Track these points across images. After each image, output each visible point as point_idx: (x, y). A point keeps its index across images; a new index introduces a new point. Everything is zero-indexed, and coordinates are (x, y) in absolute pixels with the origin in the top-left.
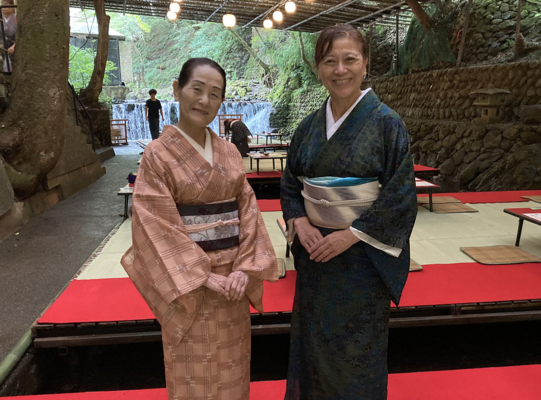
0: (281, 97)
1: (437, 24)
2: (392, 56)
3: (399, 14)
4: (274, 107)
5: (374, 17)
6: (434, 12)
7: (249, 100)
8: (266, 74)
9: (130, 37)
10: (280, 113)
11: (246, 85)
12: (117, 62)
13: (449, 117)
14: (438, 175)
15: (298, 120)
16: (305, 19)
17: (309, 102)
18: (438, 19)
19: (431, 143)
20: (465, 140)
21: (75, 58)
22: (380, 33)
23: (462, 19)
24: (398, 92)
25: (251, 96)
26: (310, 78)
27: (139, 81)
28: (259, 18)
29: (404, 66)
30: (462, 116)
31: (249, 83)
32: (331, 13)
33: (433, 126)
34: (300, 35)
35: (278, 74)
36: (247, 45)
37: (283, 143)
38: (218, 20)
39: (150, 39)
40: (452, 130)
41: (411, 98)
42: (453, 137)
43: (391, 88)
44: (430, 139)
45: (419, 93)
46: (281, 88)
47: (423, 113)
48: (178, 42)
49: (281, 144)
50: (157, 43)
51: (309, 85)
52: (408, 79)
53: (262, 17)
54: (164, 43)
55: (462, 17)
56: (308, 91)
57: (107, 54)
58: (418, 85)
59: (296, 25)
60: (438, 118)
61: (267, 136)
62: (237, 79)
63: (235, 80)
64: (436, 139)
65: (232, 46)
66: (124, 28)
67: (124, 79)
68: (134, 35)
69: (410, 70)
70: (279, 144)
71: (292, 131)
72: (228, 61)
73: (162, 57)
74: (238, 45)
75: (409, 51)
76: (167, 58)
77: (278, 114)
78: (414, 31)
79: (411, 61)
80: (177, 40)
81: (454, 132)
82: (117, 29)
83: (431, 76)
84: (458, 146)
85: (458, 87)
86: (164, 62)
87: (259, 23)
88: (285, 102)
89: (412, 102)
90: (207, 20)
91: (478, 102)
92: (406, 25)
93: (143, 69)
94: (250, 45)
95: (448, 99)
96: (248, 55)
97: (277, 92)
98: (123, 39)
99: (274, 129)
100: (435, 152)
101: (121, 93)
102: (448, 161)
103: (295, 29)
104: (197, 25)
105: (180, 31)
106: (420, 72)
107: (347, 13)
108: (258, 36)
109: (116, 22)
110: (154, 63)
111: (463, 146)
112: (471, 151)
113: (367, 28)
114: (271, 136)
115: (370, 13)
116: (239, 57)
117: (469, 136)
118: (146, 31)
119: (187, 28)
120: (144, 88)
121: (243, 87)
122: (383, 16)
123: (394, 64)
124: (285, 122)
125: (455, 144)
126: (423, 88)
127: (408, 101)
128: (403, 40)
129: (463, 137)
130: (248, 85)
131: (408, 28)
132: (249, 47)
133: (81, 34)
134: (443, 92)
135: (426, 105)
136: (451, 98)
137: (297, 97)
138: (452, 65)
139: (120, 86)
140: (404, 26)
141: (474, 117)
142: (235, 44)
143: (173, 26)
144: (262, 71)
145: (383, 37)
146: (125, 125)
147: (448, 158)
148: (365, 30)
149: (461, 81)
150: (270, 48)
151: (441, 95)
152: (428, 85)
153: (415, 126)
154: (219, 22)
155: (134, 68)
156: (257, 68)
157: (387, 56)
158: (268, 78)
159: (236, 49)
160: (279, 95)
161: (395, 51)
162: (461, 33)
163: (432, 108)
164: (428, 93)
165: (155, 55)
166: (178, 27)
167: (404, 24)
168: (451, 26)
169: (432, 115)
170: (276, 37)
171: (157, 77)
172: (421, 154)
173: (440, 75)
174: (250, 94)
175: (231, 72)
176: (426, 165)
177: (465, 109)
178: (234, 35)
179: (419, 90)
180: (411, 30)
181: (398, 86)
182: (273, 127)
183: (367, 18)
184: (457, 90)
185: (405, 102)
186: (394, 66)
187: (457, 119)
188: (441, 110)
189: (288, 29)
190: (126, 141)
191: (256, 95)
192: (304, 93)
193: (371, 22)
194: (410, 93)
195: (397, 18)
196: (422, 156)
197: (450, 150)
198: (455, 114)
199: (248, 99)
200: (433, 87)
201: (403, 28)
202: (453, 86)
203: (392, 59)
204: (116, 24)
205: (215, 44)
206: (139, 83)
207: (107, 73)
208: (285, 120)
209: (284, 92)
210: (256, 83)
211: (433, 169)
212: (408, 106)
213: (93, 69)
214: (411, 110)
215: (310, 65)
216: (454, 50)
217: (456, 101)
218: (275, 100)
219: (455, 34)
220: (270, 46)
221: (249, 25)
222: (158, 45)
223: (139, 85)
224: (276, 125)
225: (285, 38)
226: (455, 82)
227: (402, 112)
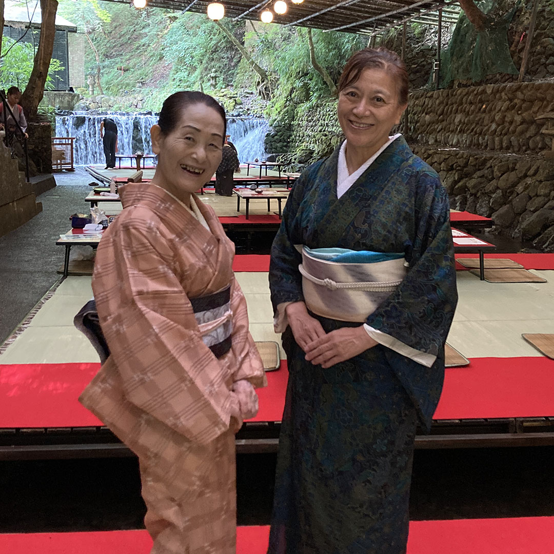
0: (282, 113)
1: (492, 24)
2: (431, 64)
3: (443, 9)
4: (271, 125)
5: (409, 12)
6: (490, 8)
7: (239, 115)
8: (263, 82)
9: (83, 28)
10: (279, 134)
11: (235, 96)
12: (65, 61)
13: (508, 148)
14: (491, 227)
15: (304, 144)
16: (316, 12)
17: (319, 120)
18: (494, 16)
19: (481, 183)
20: (529, 181)
21: (9, 54)
22: (416, 33)
23: (527, 18)
24: (439, 112)
25: (241, 110)
26: (320, 89)
27: (93, 85)
28: (256, 8)
29: (448, 78)
30: (525, 147)
31: (239, 93)
32: (352, 5)
33: (485, 161)
34: (310, 32)
35: (279, 82)
36: (238, 43)
37: (282, 175)
38: (201, 9)
39: (110, 30)
40: (511, 166)
41: (457, 120)
42: (512, 176)
43: (429, 106)
44: (481, 177)
45: (468, 114)
46: (282, 101)
47: (471, 141)
48: (147, 35)
49: (280, 177)
50: (118, 36)
51: (319, 98)
52: (452, 95)
53: (260, 8)
54: (128, 37)
55: (527, 16)
56: (317, 106)
57: (52, 51)
58: (466, 104)
59: (305, 19)
60: (493, 149)
61: (261, 166)
62: (224, 87)
63: (221, 88)
64: (490, 177)
65: (218, 43)
66: (76, 15)
67: (72, 84)
68: (89, 25)
69: (456, 83)
70: (277, 177)
71: (295, 159)
72: (213, 63)
73: (126, 55)
74: (227, 42)
75: (455, 58)
76: (132, 56)
77: (276, 135)
78: (462, 32)
79: (458, 71)
80: (146, 33)
81: (514, 169)
82: (67, 17)
83: (484, 92)
84: (520, 188)
85: (520, 108)
86: (128, 62)
87: (255, 16)
88: (286, 120)
89: (458, 126)
90: (187, 9)
91: (547, 129)
92: (451, 22)
93: (99, 70)
94: (243, 43)
95: (507, 124)
96: (239, 56)
97: (276, 106)
98: (73, 30)
99: (270, 155)
100: (488, 195)
101: (68, 101)
102: (505, 208)
103: (303, 24)
104: (172, 15)
105: (150, 21)
106: (469, 86)
107: (374, 6)
108: (254, 30)
109: (66, 8)
110: (114, 62)
111: (526, 188)
112: (537, 196)
113: (400, 25)
114: (266, 165)
115: (404, 7)
116: (228, 58)
117: (534, 174)
118: (105, 21)
119: (160, 18)
120: (98, 94)
121: (231, 98)
122: (421, 10)
123: (434, 74)
124: (286, 146)
125: (515, 185)
126: (472, 108)
127: (452, 125)
128: (448, 43)
129: (526, 176)
130: (238, 95)
131: (454, 27)
132: (242, 46)
133: (19, 22)
134: (500, 114)
135: (476, 132)
136: (511, 123)
137: (303, 113)
138: (512, 78)
139: (67, 92)
140: (449, 23)
141: (542, 149)
142: (223, 41)
143: (141, 14)
144: (258, 78)
145: (420, 37)
146: (72, 144)
147: (505, 204)
148: (396, 28)
149: (524, 101)
150: (268, 47)
151: (497, 118)
152: (480, 105)
153: (461, 159)
154: (202, 13)
155: (87, 68)
156: (250, 73)
157: (425, 63)
158: (265, 87)
159: (224, 47)
160: (279, 110)
161: (437, 57)
162: (525, 36)
163: (485, 135)
164: (479, 114)
165: (115, 51)
166: (148, 15)
167: (448, 22)
168: (512, 28)
169: (485, 144)
170: (276, 34)
171: (118, 80)
172: (468, 196)
173: (496, 92)
174: (241, 108)
175: (216, 77)
176: (475, 212)
177: (531, 137)
178: (221, 29)
179: (467, 110)
180: (458, 29)
181: (439, 104)
182: (270, 153)
183: (399, 13)
184: (519, 112)
185: (448, 126)
186: (434, 77)
187: (519, 151)
188: (497, 139)
189: (293, 23)
190: (72, 166)
191: (248, 110)
192: (313, 109)
193: (405, 18)
194: (456, 113)
195: (440, 14)
196: (470, 199)
197: (508, 194)
198: (515, 143)
199: (237, 114)
200: (486, 108)
201: (448, 27)
202: (513, 107)
203: (432, 67)
204: (66, 10)
205: (196, 40)
206: (93, 87)
207: (49, 74)
208: (285, 144)
209: (285, 107)
210: (249, 93)
211: (484, 218)
212: (452, 131)
213: (32, 69)
214: (456, 136)
215: (321, 72)
216: (515, 58)
217: (516, 127)
218: (274, 116)
219: (516, 38)
220: (269, 45)
221: (242, 18)
222: (120, 38)
223: (93, 91)
224: (273, 150)
225: (290, 35)
226: (516, 101)
227: (444, 138)
